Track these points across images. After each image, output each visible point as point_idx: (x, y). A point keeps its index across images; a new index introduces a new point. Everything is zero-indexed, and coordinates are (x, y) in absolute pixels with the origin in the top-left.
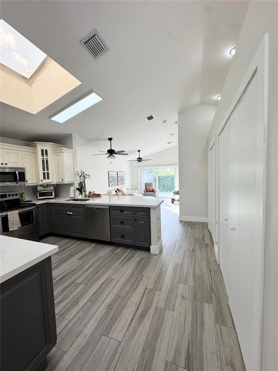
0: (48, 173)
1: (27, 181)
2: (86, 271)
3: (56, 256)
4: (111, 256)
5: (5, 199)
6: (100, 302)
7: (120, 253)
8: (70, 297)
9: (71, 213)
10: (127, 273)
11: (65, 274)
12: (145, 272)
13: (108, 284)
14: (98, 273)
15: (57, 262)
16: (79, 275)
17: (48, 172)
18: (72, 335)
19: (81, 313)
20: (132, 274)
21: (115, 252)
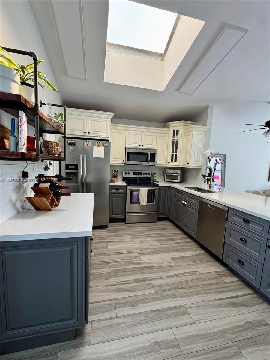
0: (176, 155)
1: (157, 162)
2: (169, 277)
3: (158, 243)
4: (211, 280)
5: (140, 176)
6: (153, 328)
7: (228, 285)
8: (135, 293)
9: (186, 203)
10: (214, 324)
11: (150, 265)
12: (251, 353)
13: (178, 315)
14: (180, 290)
15: (154, 249)
16: (159, 276)
17: (176, 153)
18: (107, 333)
19: (129, 320)
20: (223, 333)
21: (223, 278)
